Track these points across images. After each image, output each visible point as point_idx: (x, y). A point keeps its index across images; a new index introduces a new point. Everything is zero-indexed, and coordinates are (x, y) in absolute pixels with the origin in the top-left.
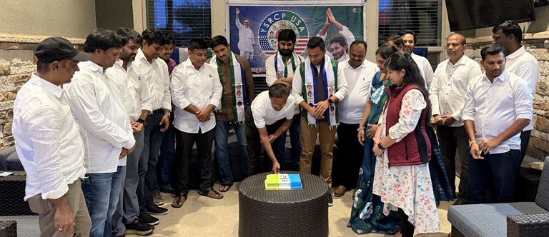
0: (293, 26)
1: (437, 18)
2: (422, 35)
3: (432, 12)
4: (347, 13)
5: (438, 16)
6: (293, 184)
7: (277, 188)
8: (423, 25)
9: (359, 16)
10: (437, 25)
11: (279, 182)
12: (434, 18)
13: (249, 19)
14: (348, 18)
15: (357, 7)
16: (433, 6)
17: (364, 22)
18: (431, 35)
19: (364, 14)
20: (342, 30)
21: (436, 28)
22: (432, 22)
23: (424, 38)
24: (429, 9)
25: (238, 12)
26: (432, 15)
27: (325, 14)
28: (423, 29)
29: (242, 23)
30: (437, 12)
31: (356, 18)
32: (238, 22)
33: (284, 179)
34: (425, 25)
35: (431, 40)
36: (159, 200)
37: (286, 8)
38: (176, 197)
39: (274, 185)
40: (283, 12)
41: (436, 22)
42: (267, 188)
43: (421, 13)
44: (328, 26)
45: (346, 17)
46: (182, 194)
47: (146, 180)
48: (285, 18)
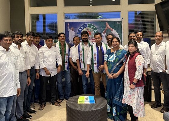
0: (92, 30)
1: (154, 25)
2: (148, 33)
3: (152, 23)
4: (115, 24)
5: (155, 25)
6: (90, 101)
7: (83, 103)
8: (148, 28)
9: (120, 25)
10: (154, 28)
11: (84, 100)
12: (152, 25)
13: (73, 27)
14: (115, 26)
15: (119, 21)
16: (152, 20)
17: (122, 27)
18: (152, 33)
19: (122, 24)
20: (113, 31)
21: (154, 30)
22: (152, 27)
23: (149, 34)
24: (150, 21)
25: (68, 24)
26: (151, 24)
27: (105, 24)
28: (148, 30)
29: (70, 29)
30: (154, 23)
31: (119, 26)
32: (68, 29)
33: (87, 99)
34: (149, 28)
35: (152, 35)
36: (33, 107)
37: (89, 22)
38: (41, 105)
39: (82, 101)
40: (87, 24)
41: (154, 27)
42: (79, 103)
43: (147, 23)
44: (106, 29)
45: (114, 25)
46: (43, 104)
47: (27, 98)
48: (88, 27)
